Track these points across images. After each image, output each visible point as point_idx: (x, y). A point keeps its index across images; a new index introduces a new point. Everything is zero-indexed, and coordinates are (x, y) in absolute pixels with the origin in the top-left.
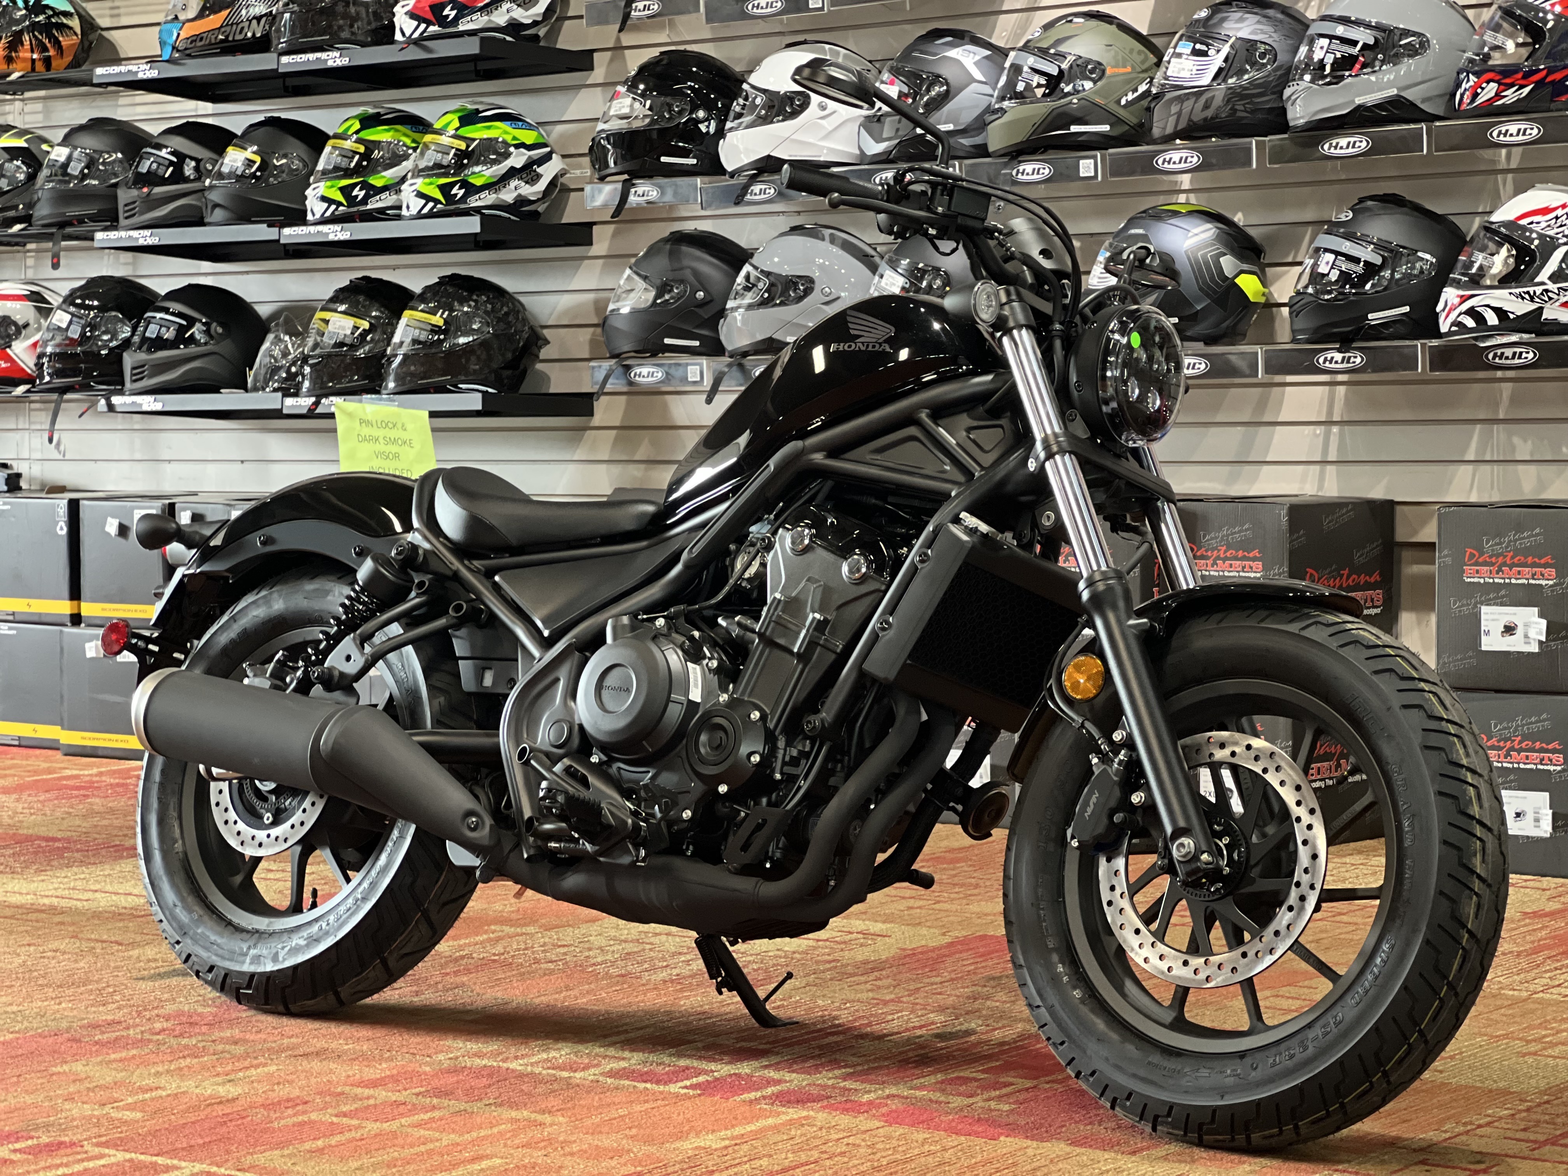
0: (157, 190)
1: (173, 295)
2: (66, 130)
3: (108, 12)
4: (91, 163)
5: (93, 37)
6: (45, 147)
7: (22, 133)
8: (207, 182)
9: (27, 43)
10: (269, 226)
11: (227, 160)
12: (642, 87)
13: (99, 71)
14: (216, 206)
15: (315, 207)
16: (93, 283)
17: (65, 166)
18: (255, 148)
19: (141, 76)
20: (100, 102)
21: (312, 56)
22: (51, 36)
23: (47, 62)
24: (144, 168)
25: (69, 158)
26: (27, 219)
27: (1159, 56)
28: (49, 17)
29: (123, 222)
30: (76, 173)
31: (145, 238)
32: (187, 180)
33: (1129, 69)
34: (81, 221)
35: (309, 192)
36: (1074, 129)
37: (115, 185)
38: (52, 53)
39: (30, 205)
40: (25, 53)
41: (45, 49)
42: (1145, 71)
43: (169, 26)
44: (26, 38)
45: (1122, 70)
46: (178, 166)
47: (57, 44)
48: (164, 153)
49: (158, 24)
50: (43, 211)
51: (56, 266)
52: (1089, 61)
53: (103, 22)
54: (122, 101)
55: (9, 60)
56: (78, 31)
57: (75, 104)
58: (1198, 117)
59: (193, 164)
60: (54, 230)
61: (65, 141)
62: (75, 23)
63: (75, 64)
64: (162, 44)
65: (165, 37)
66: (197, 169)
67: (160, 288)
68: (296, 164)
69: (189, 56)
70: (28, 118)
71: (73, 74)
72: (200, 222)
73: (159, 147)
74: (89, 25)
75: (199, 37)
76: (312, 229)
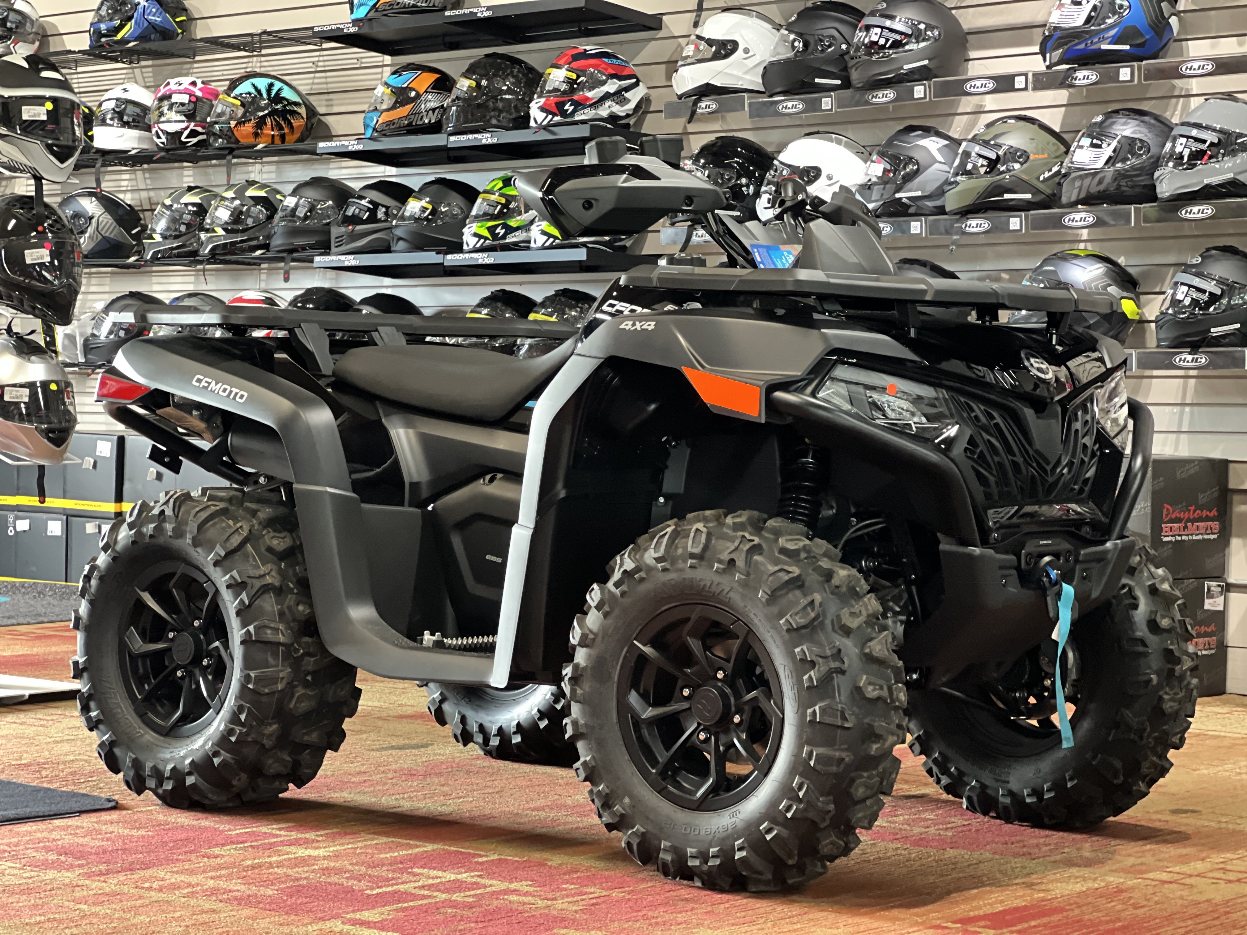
0: (359, 228)
1: (366, 301)
2: (295, 185)
3: (324, 103)
4: (312, 209)
5: (314, 120)
6: (279, 197)
7: (263, 186)
8: (394, 223)
9: (269, 124)
10: (438, 253)
11: (408, 208)
12: (702, 161)
13: (321, 145)
14: (400, 239)
15: (469, 240)
16: (310, 292)
17: (294, 210)
18: (428, 199)
19: (350, 148)
20: (317, 166)
21: (471, 136)
22: (286, 119)
23: (283, 138)
24: (350, 213)
25: (297, 205)
26: (266, 247)
27: (1068, 147)
28: (284, 106)
29: (333, 249)
30: (302, 215)
31: (351, 261)
32: (379, 221)
33: (1046, 156)
34: (303, 248)
35: (465, 230)
36: (1007, 196)
37: (328, 224)
38: (286, 130)
39: (269, 237)
40: (268, 131)
41: (281, 128)
42: (1057, 157)
43: (370, 114)
44: (268, 120)
45: (1041, 156)
46: (373, 212)
47: (290, 124)
48: (363, 202)
49: (363, 112)
50: (277, 242)
51: (286, 280)
52: (1018, 150)
53: (321, 110)
54: (332, 165)
55: (256, 135)
56: (305, 116)
57: (299, 167)
58: (1094, 189)
59: (384, 210)
60: (285, 255)
61: (294, 193)
62: (302, 110)
63: (301, 140)
64: (366, 126)
65: (368, 122)
66: (386, 213)
67: (357, 296)
68: (456, 211)
69: (385, 135)
70: (265, 176)
71: (300, 146)
72: (388, 250)
73: (361, 198)
74: (312, 112)
75: (391, 123)
76: (467, 256)
